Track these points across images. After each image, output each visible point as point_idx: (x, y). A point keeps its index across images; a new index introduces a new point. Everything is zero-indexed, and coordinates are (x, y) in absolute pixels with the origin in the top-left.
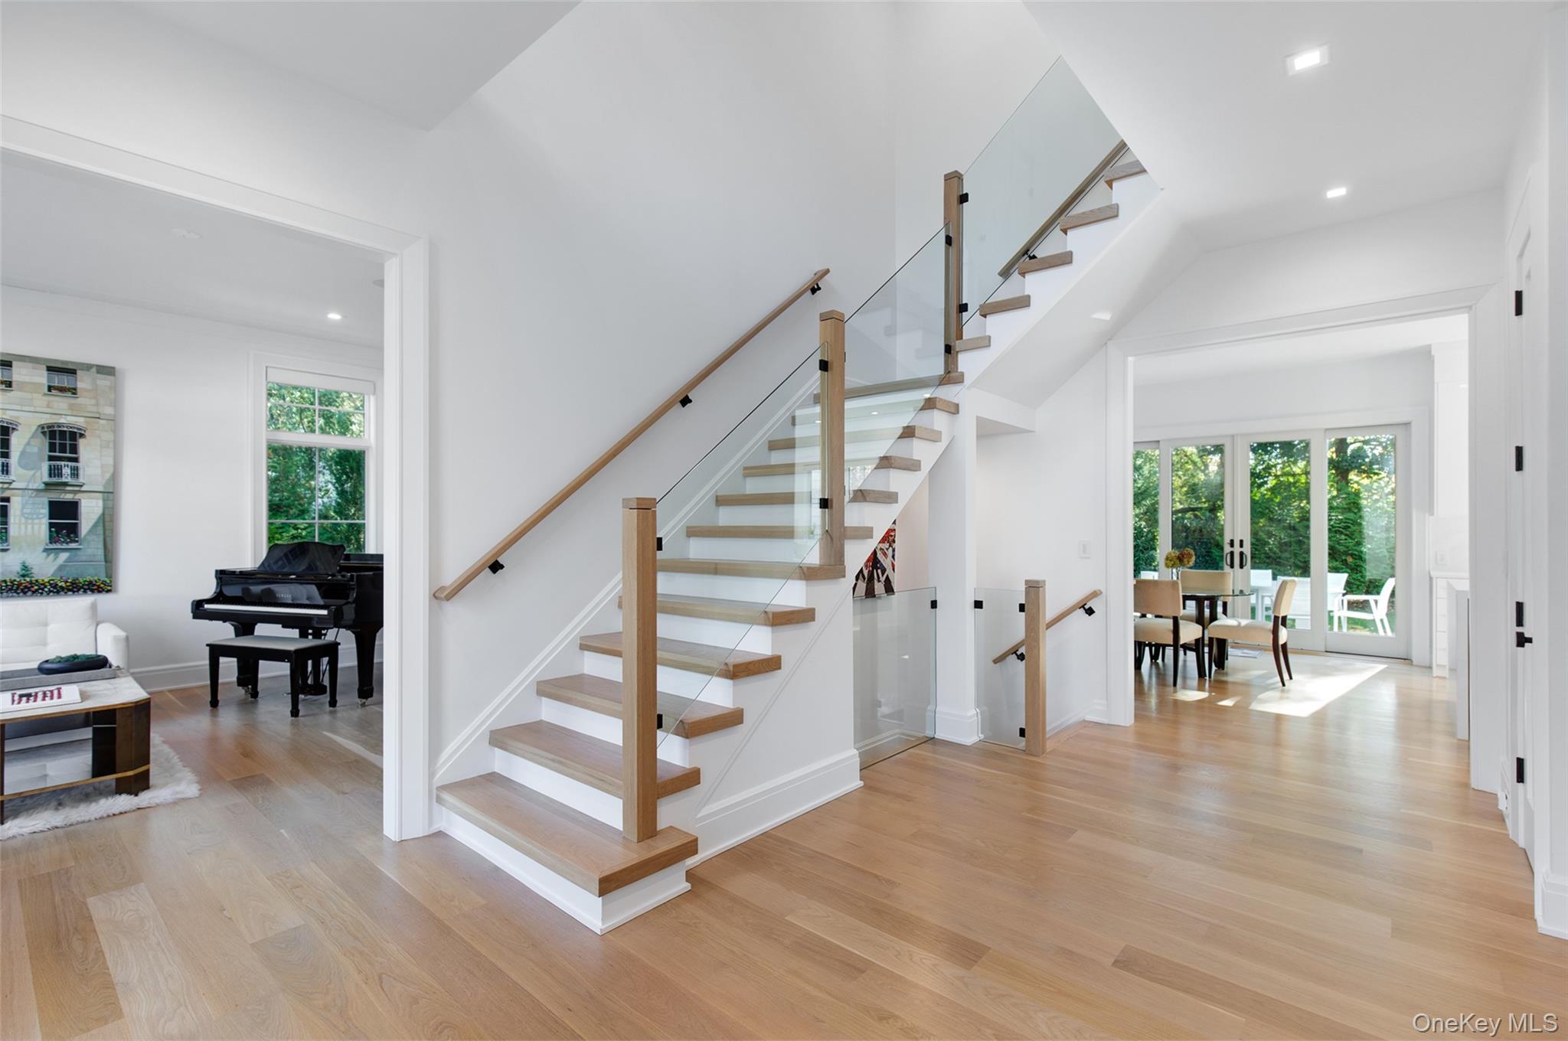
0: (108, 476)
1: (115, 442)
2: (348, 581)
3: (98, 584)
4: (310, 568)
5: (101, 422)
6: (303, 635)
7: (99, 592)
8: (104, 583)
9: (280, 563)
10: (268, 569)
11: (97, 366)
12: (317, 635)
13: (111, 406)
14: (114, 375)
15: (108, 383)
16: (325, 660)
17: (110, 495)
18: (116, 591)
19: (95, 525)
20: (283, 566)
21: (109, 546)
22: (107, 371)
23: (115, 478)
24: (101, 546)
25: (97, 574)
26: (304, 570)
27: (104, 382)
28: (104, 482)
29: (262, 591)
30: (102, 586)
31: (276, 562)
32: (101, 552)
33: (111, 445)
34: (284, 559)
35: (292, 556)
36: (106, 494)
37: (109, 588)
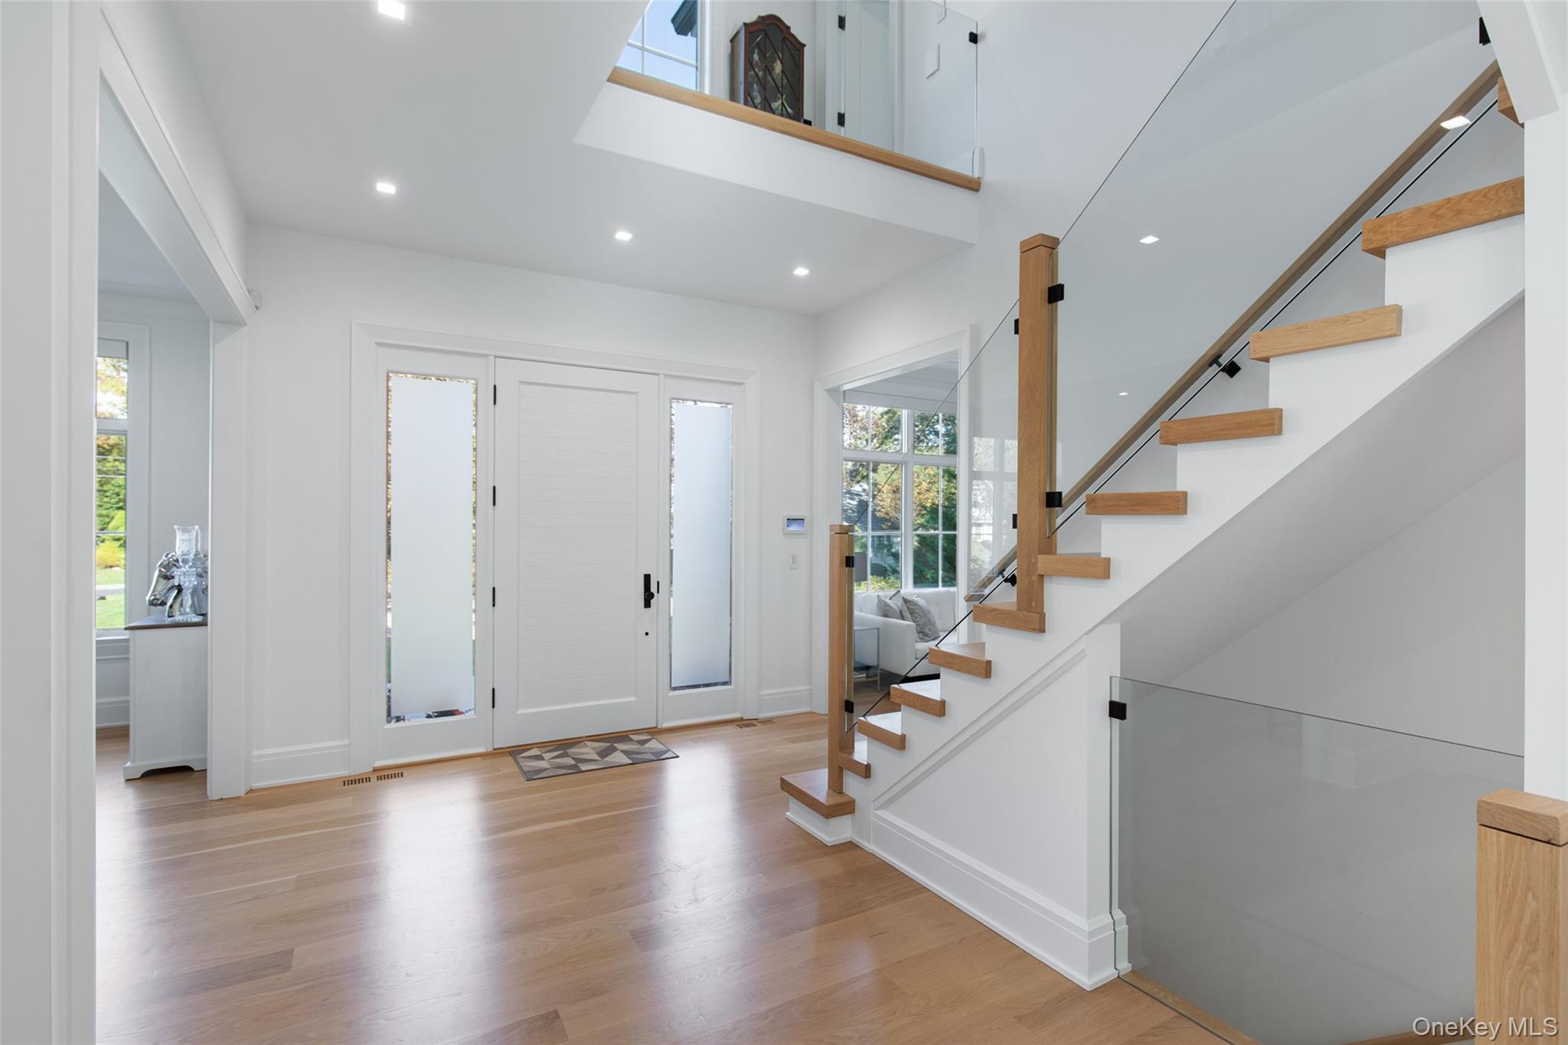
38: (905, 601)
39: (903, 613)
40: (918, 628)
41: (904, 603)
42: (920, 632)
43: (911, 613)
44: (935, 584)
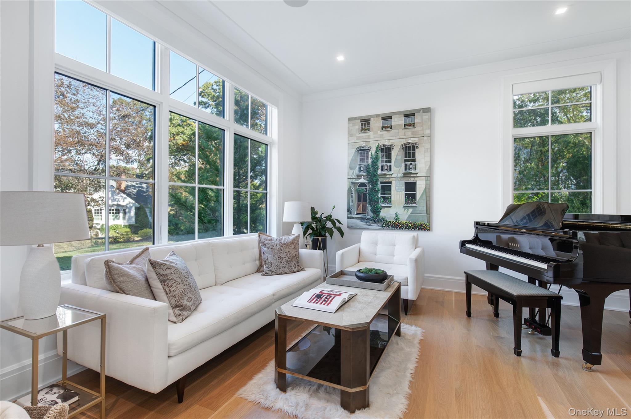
0: (428, 167)
1: (430, 148)
2: (570, 238)
3: (424, 226)
4: (546, 225)
5: (425, 138)
6: (532, 281)
7: (424, 230)
8: (426, 225)
9: (525, 221)
10: (516, 224)
11: (423, 109)
12: (543, 285)
13: (429, 129)
14: (430, 112)
15: (427, 117)
16: (548, 311)
17: (429, 177)
18: (432, 231)
19: (422, 195)
20: (527, 223)
21: (428, 206)
22: (427, 110)
23: (430, 168)
24: (425, 206)
25: (422, 220)
26: (542, 226)
27: (426, 116)
28: (426, 170)
29: (509, 238)
30: (426, 227)
31: (522, 220)
32: (425, 209)
33: (429, 151)
34: (527, 218)
35: (532, 216)
36: (427, 177)
37: (428, 228)
38: (153, 264)
39: (150, 281)
40: (173, 301)
41: (151, 268)
42: (176, 307)
43: (162, 281)
44: (190, 236)
